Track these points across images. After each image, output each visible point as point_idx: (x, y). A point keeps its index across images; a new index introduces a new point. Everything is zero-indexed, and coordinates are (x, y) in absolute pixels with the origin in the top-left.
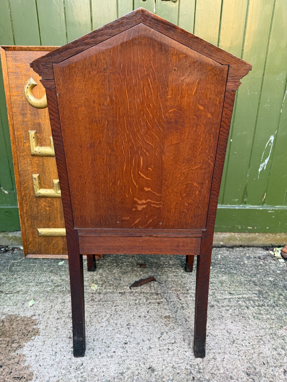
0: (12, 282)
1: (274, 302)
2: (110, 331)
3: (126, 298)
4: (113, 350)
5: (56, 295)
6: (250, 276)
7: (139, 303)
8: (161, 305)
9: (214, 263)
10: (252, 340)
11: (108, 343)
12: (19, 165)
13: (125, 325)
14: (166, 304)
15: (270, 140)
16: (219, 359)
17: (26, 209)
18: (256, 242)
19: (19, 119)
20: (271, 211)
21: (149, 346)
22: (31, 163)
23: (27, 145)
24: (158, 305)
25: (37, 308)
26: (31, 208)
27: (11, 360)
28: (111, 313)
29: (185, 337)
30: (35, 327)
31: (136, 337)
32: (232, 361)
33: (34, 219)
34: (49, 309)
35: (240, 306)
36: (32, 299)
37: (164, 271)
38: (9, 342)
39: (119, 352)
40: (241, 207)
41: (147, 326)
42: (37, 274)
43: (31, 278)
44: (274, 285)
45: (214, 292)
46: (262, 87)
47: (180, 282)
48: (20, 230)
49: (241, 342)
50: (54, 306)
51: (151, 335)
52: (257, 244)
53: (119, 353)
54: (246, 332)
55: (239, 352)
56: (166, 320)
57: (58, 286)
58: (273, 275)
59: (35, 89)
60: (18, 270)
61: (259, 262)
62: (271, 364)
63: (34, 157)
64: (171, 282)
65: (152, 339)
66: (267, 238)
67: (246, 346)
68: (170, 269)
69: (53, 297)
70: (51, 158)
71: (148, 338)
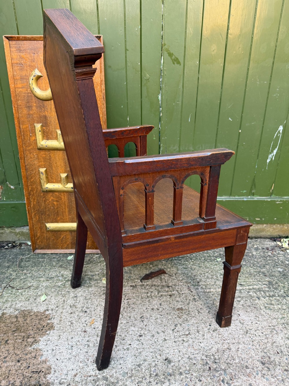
0: (22, 278)
1: (285, 293)
2: (124, 324)
3: (138, 291)
4: (129, 342)
5: (67, 290)
6: (260, 267)
7: (151, 295)
8: (173, 297)
9: (222, 255)
10: (264, 330)
11: (123, 335)
12: (26, 159)
13: (139, 318)
14: (178, 296)
15: (279, 130)
16: (233, 349)
17: (34, 205)
18: (263, 233)
19: (24, 112)
20: (279, 201)
21: (164, 338)
22: (38, 156)
23: (34, 138)
24: (170, 298)
25: (49, 303)
26: (39, 202)
27: (28, 354)
28: (124, 307)
29: (199, 328)
30: (49, 321)
31: (150, 329)
32: (247, 351)
33: (42, 214)
34: (62, 304)
35: (252, 297)
36: (44, 294)
37: (173, 263)
38: (24, 337)
39: (135, 344)
40: (249, 198)
41: (160, 318)
42: (46, 269)
43: (41, 273)
44: (283, 276)
46: (271, 76)
47: (190, 274)
48: (28, 226)
49: (255, 332)
50: (66, 301)
51: (165, 327)
52: (265, 235)
53: (135, 346)
54: (258, 323)
55: (252, 342)
56: (179, 312)
57: (68, 280)
58: (282, 266)
59: (40, 81)
60: (27, 265)
61: (267, 253)
62: (284, 353)
63: (41, 151)
64: (181, 274)
65: (166, 331)
66: (274, 229)
67: (259, 336)
68: (180, 262)
69: (64, 292)
70: (58, 151)
71: (162, 330)
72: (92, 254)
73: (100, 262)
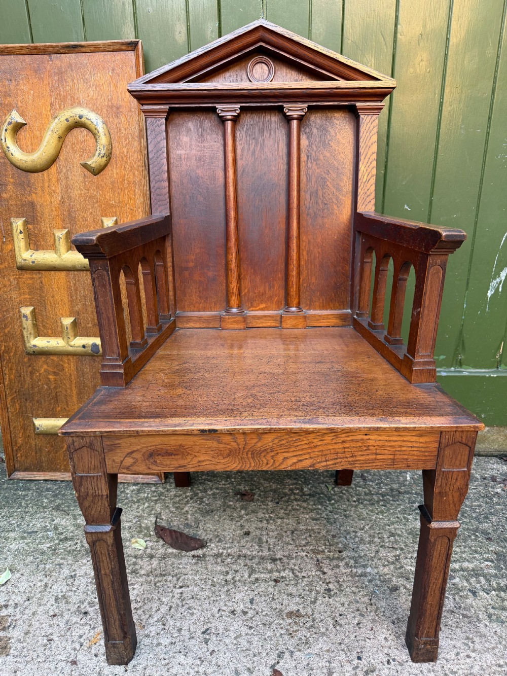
2: (163, 648)
3: (207, 568)
5: (58, 560)
6: (477, 519)
7: (233, 579)
8: (281, 585)
9: (397, 490)
13: (199, 633)
14: (292, 582)
17: (10, 380)
18: (484, 446)
22: (18, 283)
23: (9, 247)
24: (275, 586)
25: (14, 589)
26: (20, 376)
28: (171, 604)
29: (332, 665)
30: (2, 634)
31: (220, 663)
33: (26, 400)
34: (40, 592)
35: (458, 589)
36: (8, 569)
37: (290, 507)
40: (452, 371)
41: (246, 634)
42: (27, 513)
43: (14, 522)
45: (399, 556)
47: (324, 532)
50: (50, 585)
51: (255, 658)
52: (487, 450)
54: (473, 655)
56: (290, 621)
57: (66, 539)
59: (23, 134)
61: (493, 487)
63: (24, 272)
64: (304, 533)
65: (257, 668)
68: (305, 505)
69: (51, 566)
70: (57, 273)
71: (248, 666)
72: (124, 483)
73: (138, 501)
